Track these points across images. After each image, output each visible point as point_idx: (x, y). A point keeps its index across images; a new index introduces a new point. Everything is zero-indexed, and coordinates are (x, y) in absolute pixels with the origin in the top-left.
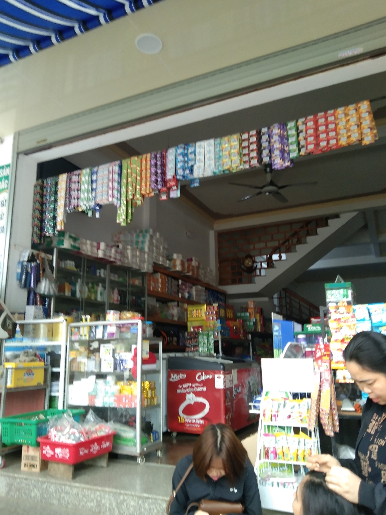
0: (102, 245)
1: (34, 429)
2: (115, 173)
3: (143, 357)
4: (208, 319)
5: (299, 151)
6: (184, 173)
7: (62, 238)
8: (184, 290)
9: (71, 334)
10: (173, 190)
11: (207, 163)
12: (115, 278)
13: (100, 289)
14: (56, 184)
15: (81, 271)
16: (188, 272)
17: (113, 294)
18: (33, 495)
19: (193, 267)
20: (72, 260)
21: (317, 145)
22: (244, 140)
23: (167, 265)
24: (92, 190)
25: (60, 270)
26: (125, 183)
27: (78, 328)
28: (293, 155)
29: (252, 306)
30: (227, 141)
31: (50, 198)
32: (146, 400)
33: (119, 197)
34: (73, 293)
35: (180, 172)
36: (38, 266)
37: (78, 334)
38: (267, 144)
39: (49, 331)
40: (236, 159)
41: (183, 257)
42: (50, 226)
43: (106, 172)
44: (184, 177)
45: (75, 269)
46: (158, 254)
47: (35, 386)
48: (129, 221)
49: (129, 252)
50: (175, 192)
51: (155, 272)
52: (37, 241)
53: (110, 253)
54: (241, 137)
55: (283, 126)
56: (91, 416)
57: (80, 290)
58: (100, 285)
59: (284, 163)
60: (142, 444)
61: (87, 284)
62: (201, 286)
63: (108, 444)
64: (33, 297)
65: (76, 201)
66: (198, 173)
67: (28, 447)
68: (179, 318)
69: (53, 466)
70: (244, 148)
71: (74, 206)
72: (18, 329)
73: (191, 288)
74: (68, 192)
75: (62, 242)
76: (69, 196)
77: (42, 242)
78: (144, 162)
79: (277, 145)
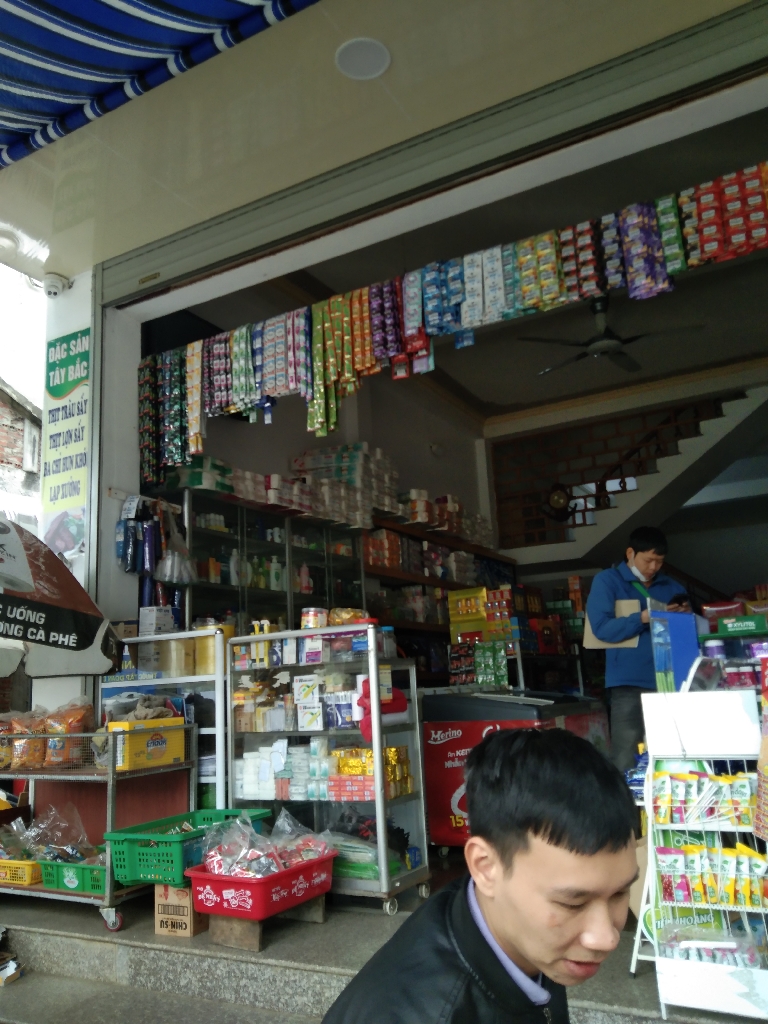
0: (275, 480)
1: (176, 851)
2: (298, 332)
3: (383, 698)
4: (491, 617)
5: (687, 256)
6: (441, 320)
7: (198, 470)
8: (433, 562)
9: (234, 659)
10: (420, 357)
11: (489, 297)
12: (300, 543)
13: (274, 566)
14: (182, 363)
15: (236, 533)
16: (440, 525)
17: (299, 575)
18: (183, 982)
19: (450, 513)
20: (219, 514)
21: (725, 241)
22: (565, 244)
23: (400, 513)
24: (255, 368)
25: (197, 533)
26: (321, 351)
27: (247, 645)
28: (673, 266)
29: (577, 587)
30: (529, 248)
31: (171, 392)
32: (392, 784)
33: (309, 381)
34: (225, 577)
35: (434, 319)
36: (155, 527)
37: (247, 657)
38: (615, 247)
39: (187, 654)
40: (551, 282)
41: (430, 496)
42: (177, 447)
43: (280, 332)
44: (441, 328)
45: (226, 530)
46: (382, 492)
47: (170, 766)
48: (332, 427)
49: (325, 490)
50: (424, 360)
51: (377, 527)
52: (151, 478)
53: (291, 494)
54: (559, 236)
55: (648, 207)
56: (283, 822)
57: (238, 571)
58: (275, 559)
59: (656, 283)
60: (391, 873)
61: (250, 558)
62: (466, 552)
63: (324, 876)
64: (152, 590)
65: (224, 393)
66: (471, 318)
67: (166, 887)
68: (427, 618)
69: (220, 926)
70: (566, 259)
71: (221, 403)
72: (126, 652)
73: (448, 556)
74: (206, 375)
75: (198, 479)
76: (208, 386)
77: (162, 480)
78: (356, 306)
79: (638, 249)
